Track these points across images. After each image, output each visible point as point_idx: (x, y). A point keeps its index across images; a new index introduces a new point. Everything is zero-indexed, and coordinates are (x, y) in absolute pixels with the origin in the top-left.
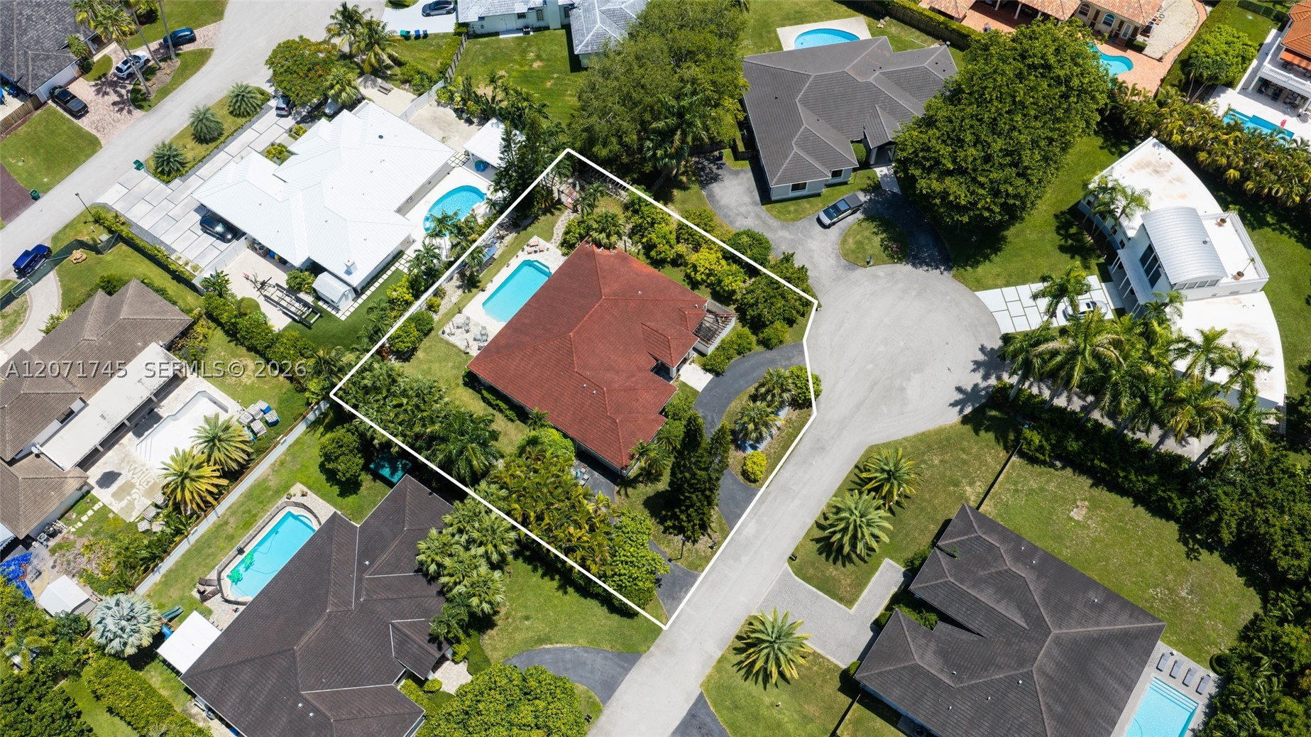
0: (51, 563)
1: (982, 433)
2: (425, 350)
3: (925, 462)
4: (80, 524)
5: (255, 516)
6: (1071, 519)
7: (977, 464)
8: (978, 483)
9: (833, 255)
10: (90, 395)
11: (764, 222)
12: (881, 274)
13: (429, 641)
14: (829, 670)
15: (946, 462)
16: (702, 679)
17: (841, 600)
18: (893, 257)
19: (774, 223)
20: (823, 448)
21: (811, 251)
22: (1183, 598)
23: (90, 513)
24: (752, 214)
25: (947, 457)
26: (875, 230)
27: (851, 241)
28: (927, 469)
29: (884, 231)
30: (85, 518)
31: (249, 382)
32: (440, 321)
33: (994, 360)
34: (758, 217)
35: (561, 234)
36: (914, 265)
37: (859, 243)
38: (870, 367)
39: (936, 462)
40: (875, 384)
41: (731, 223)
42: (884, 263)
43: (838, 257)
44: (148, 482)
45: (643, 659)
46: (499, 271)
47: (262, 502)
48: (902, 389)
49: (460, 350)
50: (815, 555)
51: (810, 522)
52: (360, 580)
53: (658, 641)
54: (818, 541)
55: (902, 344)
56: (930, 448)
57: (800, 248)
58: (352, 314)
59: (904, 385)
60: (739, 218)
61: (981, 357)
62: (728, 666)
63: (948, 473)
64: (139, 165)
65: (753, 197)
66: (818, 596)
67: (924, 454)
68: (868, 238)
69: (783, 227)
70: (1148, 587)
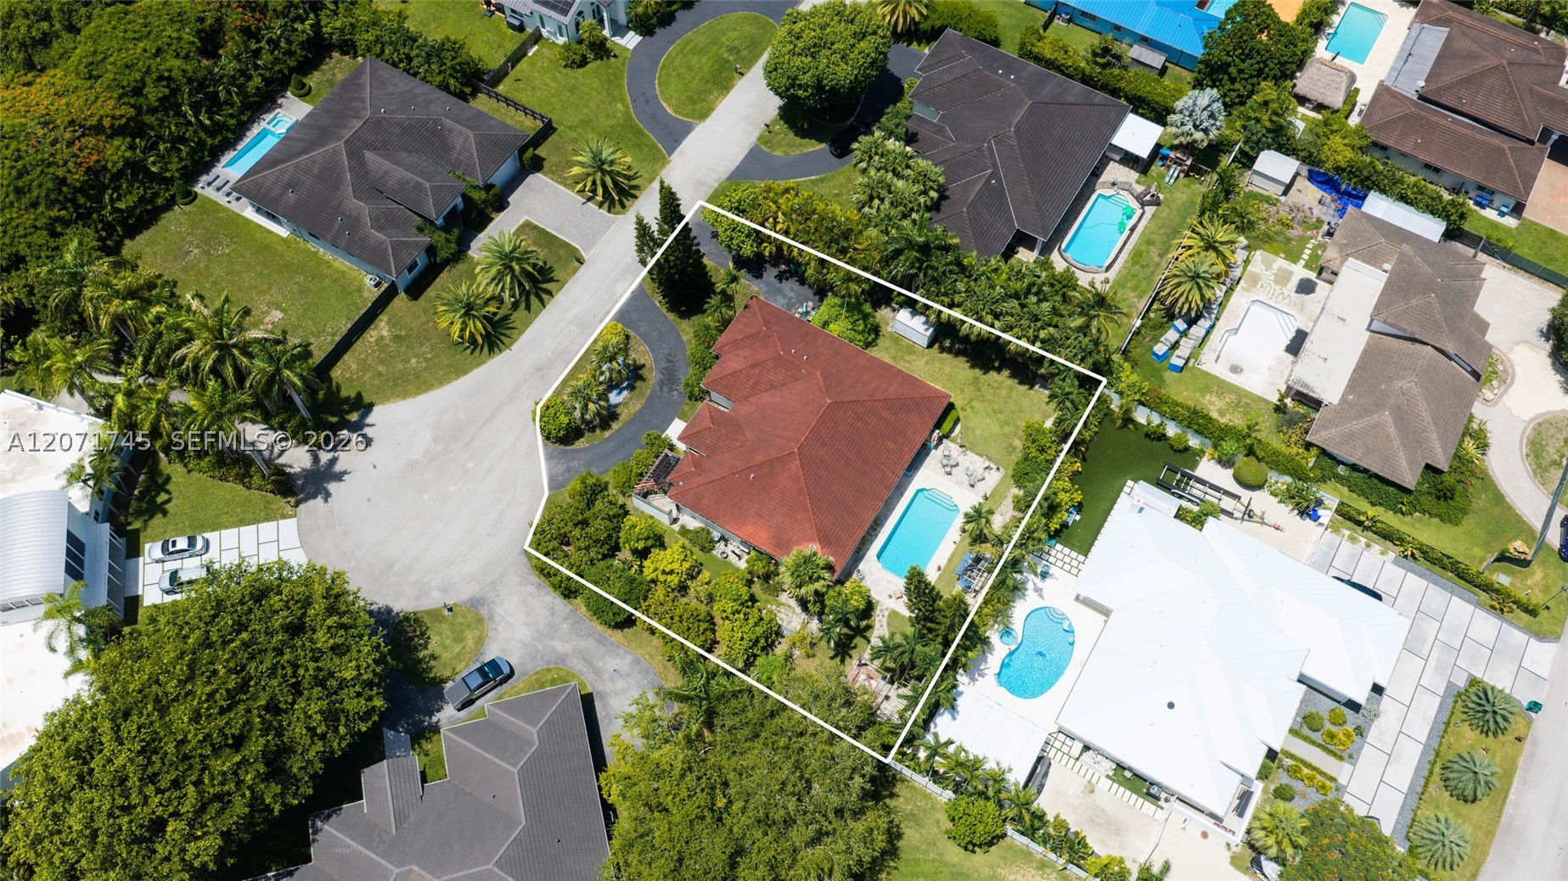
0: (1314, 211)
1: (353, 395)
2: (1014, 449)
3: (427, 360)
4: (1310, 246)
5: (1135, 263)
6: (283, 311)
7: (369, 361)
8: (372, 340)
9: (497, 619)
10: (1371, 338)
11: (590, 664)
12: (436, 594)
13: (917, 134)
14: (553, 173)
15: (403, 360)
16: (668, 167)
17: (535, 227)
18: (416, 620)
19: (576, 664)
20: (538, 369)
21: (527, 624)
22: (198, 247)
23: (1305, 257)
24: (606, 676)
25: (400, 366)
26: (432, 663)
27: (470, 643)
28: (425, 353)
29: (420, 661)
30: (1308, 252)
31: (1208, 396)
32: (1008, 488)
33: (316, 483)
34: (598, 673)
35: (877, 626)
36: (389, 611)
37: (459, 639)
38: (471, 465)
39: (414, 361)
40: (467, 444)
41: (637, 662)
42: (429, 612)
43: (491, 618)
44: (1262, 286)
45: (725, 177)
46: (950, 561)
47: (1133, 276)
48: (436, 440)
49: (972, 450)
50: (556, 267)
51: (560, 297)
52: (995, 166)
53: (712, 191)
54: (552, 280)
55: (426, 496)
56: (418, 375)
57: (541, 627)
58: (1121, 490)
59: (433, 445)
60: (626, 669)
61: (332, 487)
62: (646, 175)
63: (403, 349)
64: (1535, 707)
65: (604, 707)
66: (557, 230)
67: (426, 369)
68: (445, 647)
69: (563, 658)
70: (228, 255)
